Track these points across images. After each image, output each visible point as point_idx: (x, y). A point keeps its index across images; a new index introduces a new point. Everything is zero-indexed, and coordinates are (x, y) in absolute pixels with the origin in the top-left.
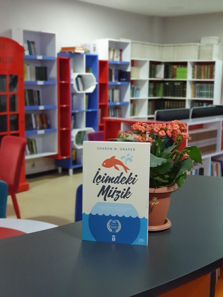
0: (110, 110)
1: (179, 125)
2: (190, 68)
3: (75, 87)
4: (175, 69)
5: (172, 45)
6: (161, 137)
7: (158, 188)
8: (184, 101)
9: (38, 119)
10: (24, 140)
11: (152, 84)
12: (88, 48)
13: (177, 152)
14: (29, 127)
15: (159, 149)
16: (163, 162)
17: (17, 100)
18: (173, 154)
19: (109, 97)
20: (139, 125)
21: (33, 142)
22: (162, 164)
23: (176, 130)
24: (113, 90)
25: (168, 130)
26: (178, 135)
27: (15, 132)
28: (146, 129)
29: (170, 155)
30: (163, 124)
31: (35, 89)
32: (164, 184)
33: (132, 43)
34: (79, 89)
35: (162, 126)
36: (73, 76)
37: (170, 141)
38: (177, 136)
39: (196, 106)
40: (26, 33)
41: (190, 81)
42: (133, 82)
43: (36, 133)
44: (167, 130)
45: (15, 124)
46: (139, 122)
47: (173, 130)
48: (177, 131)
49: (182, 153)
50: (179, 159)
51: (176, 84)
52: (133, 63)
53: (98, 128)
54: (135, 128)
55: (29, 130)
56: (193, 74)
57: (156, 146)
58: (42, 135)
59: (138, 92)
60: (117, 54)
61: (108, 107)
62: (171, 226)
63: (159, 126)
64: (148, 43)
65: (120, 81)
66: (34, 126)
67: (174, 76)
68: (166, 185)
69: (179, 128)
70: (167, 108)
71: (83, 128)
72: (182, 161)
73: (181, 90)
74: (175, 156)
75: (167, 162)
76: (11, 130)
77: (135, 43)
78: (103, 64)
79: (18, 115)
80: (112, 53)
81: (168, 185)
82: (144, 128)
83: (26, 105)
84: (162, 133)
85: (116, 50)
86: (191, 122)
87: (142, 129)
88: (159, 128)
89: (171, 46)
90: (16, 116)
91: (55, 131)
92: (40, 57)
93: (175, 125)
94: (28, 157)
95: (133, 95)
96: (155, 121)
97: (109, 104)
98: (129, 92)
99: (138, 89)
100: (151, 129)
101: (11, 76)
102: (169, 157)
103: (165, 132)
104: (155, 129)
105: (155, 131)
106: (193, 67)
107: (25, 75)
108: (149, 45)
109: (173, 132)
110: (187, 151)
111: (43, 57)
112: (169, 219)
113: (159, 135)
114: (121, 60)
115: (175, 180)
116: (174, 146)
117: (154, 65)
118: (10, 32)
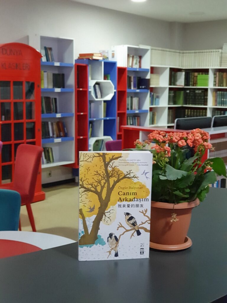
0: (129, 118)
1: (201, 134)
2: (211, 75)
3: (93, 94)
4: (197, 77)
5: (193, 51)
6: (181, 147)
7: (178, 203)
8: (206, 109)
9: (55, 127)
10: (40, 148)
11: (172, 92)
12: (106, 55)
13: (199, 164)
14: (46, 135)
15: (179, 160)
16: (183, 175)
17: (34, 108)
18: (195, 166)
19: (128, 105)
20: (157, 133)
21: (50, 150)
22: (182, 177)
23: (197, 140)
24: (132, 98)
25: (189, 140)
26: (200, 145)
27: (31, 140)
28: (164, 138)
29: (191, 167)
30: (182, 133)
31: (52, 96)
32: (184, 199)
33: (152, 49)
34: (97, 97)
35: (182, 135)
36: (91, 83)
37: (191, 151)
38: (198, 146)
39: (218, 115)
40: (43, 38)
41: (211, 89)
42: (152, 90)
43: (53, 141)
44: (187, 140)
45: (32, 132)
46: (157, 131)
47: (195, 140)
48: (199, 140)
49: (204, 166)
50: (201, 171)
51: (197, 92)
52: (153, 70)
53: (116, 137)
54: (152, 137)
55: (45, 138)
56: (215, 81)
57: (176, 157)
58: (59, 143)
59: (157, 99)
60: (136, 60)
61: (126, 115)
62: (192, 246)
63: (179, 135)
64: (168, 50)
65: (139, 88)
66: (51, 135)
67: (195, 84)
68: (186, 200)
69: (202, 138)
70: (188, 117)
71: (101, 136)
72: (205, 174)
73: (203, 98)
74: (196, 168)
75: (187, 175)
76: (27, 139)
77: (155, 50)
78: (122, 70)
79: (34, 122)
80: (131, 59)
81: (189, 201)
82: (162, 137)
83: (43, 112)
84: (182, 143)
85: (135, 57)
86: (212, 131)
87: (160, 138)
88: (179, 137)
89: (192, 53)
90: (33, 124)
91: (72, 139)
92: (57, 64)
93: (197, 134)
94: (44, 166)
95: (152, 103)
96: (175, 130)
97: (128, 112)
98: (148, 99)
99: (158, 97)
100: (170, 138)
101: (28, 82)
102: (190, 169)
103: (186, 141)
104: (174, 139)
105: (174, 141)
106: (215, 74)
107: (42, 81)
108: (169, 51)
109: (194, 142)
110: (210, 163)
111: (60, 64)
112: (189, 237)
113: (179, 145)
114: (140, 67)
115: (196, 195)
116: (195, 157)
117: (174, 72)
118: (27, 38)
